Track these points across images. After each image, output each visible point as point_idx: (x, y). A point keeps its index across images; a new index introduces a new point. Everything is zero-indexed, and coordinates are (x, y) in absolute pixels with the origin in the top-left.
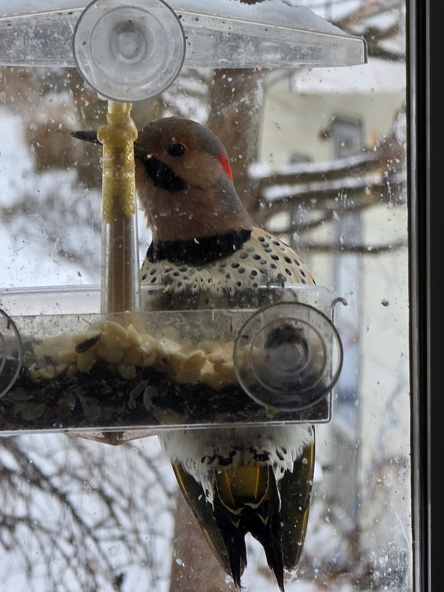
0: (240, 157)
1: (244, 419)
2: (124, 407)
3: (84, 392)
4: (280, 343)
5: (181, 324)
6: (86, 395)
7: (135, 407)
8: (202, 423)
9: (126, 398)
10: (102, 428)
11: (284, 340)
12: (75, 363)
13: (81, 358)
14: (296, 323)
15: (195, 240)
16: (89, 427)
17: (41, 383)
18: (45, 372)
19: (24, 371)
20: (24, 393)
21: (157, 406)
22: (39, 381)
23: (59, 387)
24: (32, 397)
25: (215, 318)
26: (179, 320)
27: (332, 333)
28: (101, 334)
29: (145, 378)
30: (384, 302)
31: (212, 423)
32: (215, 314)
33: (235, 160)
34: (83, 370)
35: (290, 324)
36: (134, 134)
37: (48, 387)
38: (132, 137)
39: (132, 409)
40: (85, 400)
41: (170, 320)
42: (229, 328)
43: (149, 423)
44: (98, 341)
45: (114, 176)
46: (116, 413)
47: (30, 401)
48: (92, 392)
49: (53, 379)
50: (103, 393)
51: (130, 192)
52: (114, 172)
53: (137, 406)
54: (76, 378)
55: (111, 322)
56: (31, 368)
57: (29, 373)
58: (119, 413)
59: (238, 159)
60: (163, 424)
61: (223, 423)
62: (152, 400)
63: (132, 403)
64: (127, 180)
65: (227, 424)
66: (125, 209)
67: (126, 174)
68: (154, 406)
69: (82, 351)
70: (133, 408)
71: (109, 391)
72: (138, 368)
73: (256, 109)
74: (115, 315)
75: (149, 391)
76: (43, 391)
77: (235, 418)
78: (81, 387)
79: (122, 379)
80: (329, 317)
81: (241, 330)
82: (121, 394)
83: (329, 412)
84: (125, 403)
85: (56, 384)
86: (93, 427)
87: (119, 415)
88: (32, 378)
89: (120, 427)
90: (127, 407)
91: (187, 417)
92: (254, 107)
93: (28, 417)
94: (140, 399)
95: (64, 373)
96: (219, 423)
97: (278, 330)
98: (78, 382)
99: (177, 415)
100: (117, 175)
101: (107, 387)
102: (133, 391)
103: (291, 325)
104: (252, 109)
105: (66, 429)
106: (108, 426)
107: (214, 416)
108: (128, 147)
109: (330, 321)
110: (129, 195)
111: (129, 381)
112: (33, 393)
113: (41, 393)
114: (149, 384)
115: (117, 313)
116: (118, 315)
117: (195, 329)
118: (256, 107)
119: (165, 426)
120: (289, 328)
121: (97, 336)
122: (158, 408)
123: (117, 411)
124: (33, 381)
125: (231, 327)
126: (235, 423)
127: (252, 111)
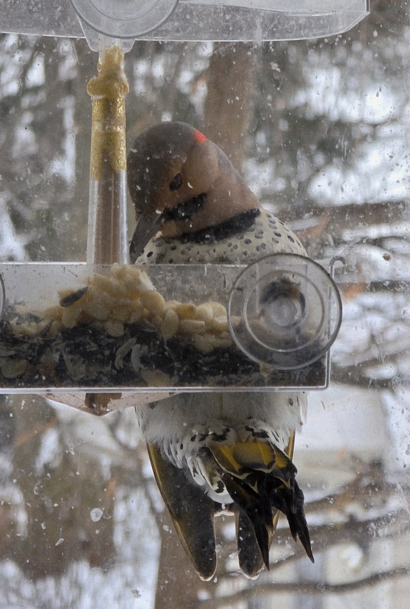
0: (237, 98)
1: (236, 383)
2: (110, 365)
3: (68, 349)
4: (276, 298)
5: (172, 278)
6: (70, 352)
7: (122, 366)
8: (192, 386)
9: (113, 357)
10: (86, 388)
11: (280, 294)
12: (59, 318)
13: (66, 312)
14: (293, 277)
15: (189, 184)
16: (73, 387)
17: (24, 338)
18: (28, 326)
19: (6, 324)
20: (5, 348)
21: (145, 367)
22: (21, 335)
23: (42, 343)
24: (12, 353)
25: (208, 273)
26: (170, 274)
27: (330, 288)
28: (87, 287)
29: (132, 336)
30: (385, 256)
31: (203, 386)
32: (208, 269)
33: (232, 101)
34: (68, 326)
35: (286, 278)
36: (125, 87)
37: (30, 342)
38: (123, 89)
39: (118, 368)
40: (69, 358)
41: (161, 274)
42: (223, 283)
43: (136, 384)
44: (84, 295)
45: (104, 128)
46: (102, 373)
47: (11, 357)
48: (76, 349)
49: (37, 335)
50: (88, 350)
51: (120, 147)
52: (104, 125)
53: (124, 366)
54: (60, 334)
55: (98, 275)
56: (13, 322)
57: (11, 327)
58: (105, 373)
59: (235, 101)
60: (151, 386)
61: (214, 386)
62: (140, 360)
63: (119, 362)
64: (117, 133)
65: (218, 388)
66: (115, 163)
67: (116, 127)
68: (142, 366)
69: (68, 305)
70: (120, 367)
71: (94, 349)
72: (126, 325)
73: (255, 49)
74: (103, 267)
75: (137, 350)
76: (25, 347)
77: (227, 381)
78: (65, 344)
79: (109, 337)
80: (327, 271)
81: (236, 281)
82: (107, 353)
83: (326, 377)
84: (111, 362)
85: (38, 340)
86: (77, 387)
87: (105, 375)
88: (14, 333)
89: (106, 388)
90: (113, 367)
91: (176, 379)
92: (252, 47)
93: (9, 374)
94: (127, 357)
95: (48, 328)
96: (210, 386)
97: (274, 284)
98: (62, 338)
99: (166, 377)
100: (107, 128)
101: (93, 344)
102: (120, 350)
103: (288, 278)
104: (251, 49)
105: (49, 389)
106: (92, 387)
107: (205, 379)
108: (118, 100)
109: (328, 275)
110: (119, 150)
111: (116, 338)
112: (14, 348)
113: (23, 348)
114: (137, 342)
115: (104, 265)
116: (106, 267)
117: (187, 285)
118: (254, 48)
119: (152, 388)
120: (285, 282)
121: (83, 289)
122: (147, 368)
123: (103, 370)
124: (14, 335)
125: (225, 282)
126: (227, 388)
127: (250, 51)
